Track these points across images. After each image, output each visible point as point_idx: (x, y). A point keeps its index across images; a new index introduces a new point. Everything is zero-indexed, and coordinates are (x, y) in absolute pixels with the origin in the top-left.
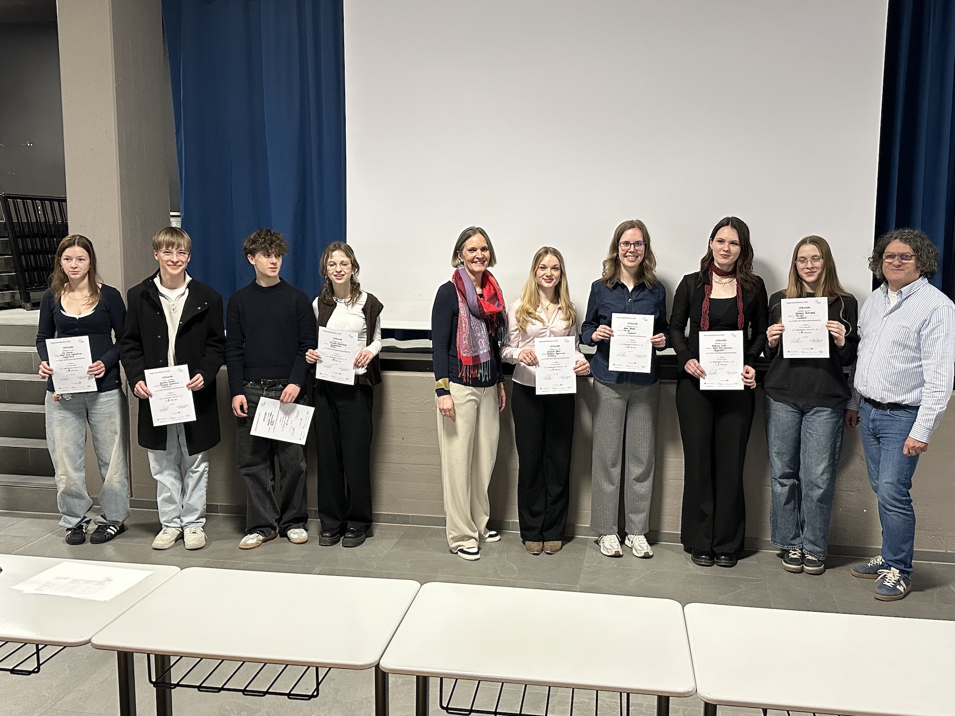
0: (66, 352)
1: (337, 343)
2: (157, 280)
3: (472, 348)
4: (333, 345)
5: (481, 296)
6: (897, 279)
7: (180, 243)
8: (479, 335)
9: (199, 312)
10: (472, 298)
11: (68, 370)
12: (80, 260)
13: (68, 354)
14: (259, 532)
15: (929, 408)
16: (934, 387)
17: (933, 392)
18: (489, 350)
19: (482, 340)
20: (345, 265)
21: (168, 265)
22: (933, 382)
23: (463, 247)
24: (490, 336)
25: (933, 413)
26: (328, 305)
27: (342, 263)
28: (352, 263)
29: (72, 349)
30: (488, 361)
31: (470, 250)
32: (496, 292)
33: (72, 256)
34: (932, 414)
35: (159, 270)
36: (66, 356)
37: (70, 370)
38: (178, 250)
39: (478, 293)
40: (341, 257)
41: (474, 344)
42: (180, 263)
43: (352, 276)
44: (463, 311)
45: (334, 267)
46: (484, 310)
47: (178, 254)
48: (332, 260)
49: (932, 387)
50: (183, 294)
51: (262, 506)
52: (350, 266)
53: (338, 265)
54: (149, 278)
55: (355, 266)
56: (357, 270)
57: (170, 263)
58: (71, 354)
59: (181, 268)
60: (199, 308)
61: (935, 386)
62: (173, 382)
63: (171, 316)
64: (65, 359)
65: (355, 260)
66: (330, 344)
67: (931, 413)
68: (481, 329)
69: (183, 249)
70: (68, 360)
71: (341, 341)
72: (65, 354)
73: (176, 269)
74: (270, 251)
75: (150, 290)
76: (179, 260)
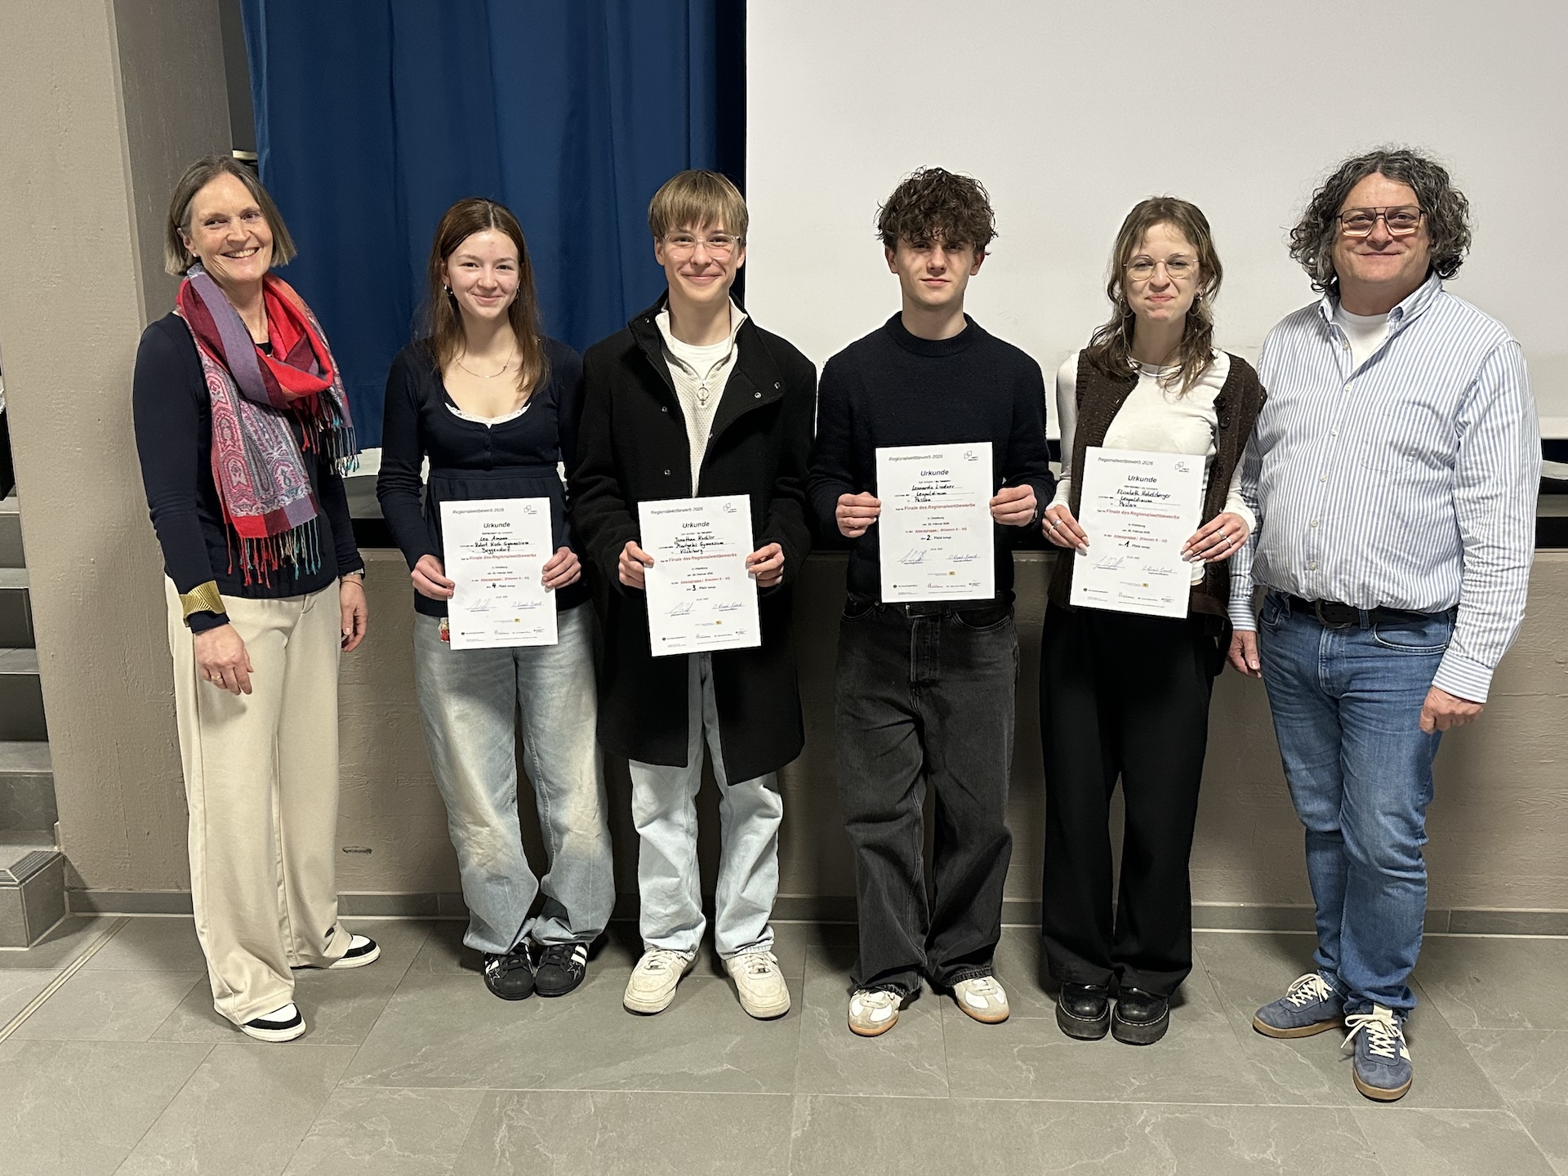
0: (490, 537)
1: (1140, 492)
2: (662, 320)
3: (261, 492)
4: (1128, 500)
5: (268, 347)
6: (1384, 278)
7: (714, 209)
8: (276, 455)
9: (758, 405)
10: (244, 359)
11: (491, 584)
12: (503, 267)
13: (496, 542)
14: (892, 986)
15: (1494, 614)
16: (1504, 558)
17: (1502, 570)
18: (310, 491)
19: (286, 469)
20: (1181, 264)
21: (686, 277)
22: (1501, 545)
23: (190, 217)
24: (306, 456)
25: (1506, 626)
26: (1112, 376)
27: (1175, 262)
28: (1200, 261)
29: (506, 529)
30: (312, 522)
31: (209, 222)
32: (308, 338)
33: (484, 258)
34: (1502, 630)
35: (666, 294)
36: (489, 547)
37: (498, 583)
38: (708, 231)
39: (257, 342)
40: (1168, 244)
41: (264, 481)
42: (713, 269)
43: (1196, 301)
44: (221, 392)
45: (1147, 272)
46: (282, 386)
47: (709, 244)
48: (1144, 252)
49: (1498, 558)
50: (728, 358)
52: (1194, 267)
53: (1161, 266)
54: (642, 317)
55: (1210, 269)
56: (1212, 283)
58: (502, 542)
59: (718, 282)
60: (758, 396)
61: (1507, 556)
63: (696, 420)
64: (486, 554)
65: (1212, 253)
66: (1119, 496)
67: (1500, 627)
68: (280, 439)
69: (721, 227)
70: (493, 557)
71: (1152, 485)
72: (489, 543)
73: (705, 285)
74: (927, 234)
75: (646, 345)
76: (710, 261)
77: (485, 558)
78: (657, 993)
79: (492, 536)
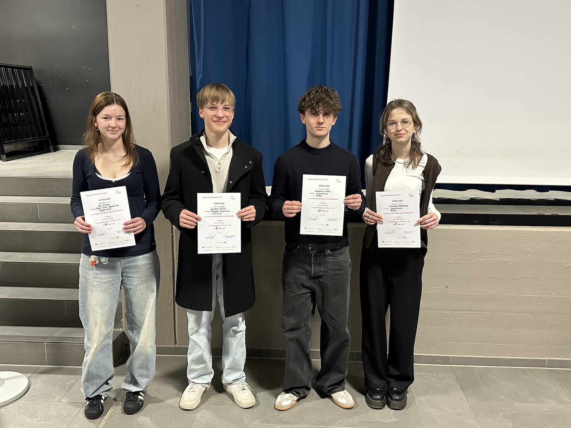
1: (397, 206)
2: (203, 139)
4: (393, 209)
7: (225, 97)
11: (105, 224)
12: (118, 119)
13: (105, 206)
14: (295, 393)
20: (407, 123)
21: (213, 121)
26: (386, 163)
27: (404, 121)
28: (414, 121)
29: (109, 201)
33: (111, 115)
35: (204, 129)
36: (102, 209)
37: (107, 223)
38: (223, 105)
40: (401, 115)
45: (394, 126)
47: (223, 110)
48: (393, 118)
50: (228, 153)
51: (300, 368)
52: (412, 124)
53: (399, 123)
54: (195, 137)
57: (215, 119)
58: (107, 206)
59: (227, 124)
62: (223, 210)
64: (101, 212)
65: (417, 117)
66: (390, 208)
69: (228, 104)
70: (105, 213)
71: (401, 202)
72: (102, 207)
73: (221, 125)
74: (317, 110)
75: (197, 148)
76: (224, 116)
77: (101, 213)
78: (193, 402)
79: (103, 204)
